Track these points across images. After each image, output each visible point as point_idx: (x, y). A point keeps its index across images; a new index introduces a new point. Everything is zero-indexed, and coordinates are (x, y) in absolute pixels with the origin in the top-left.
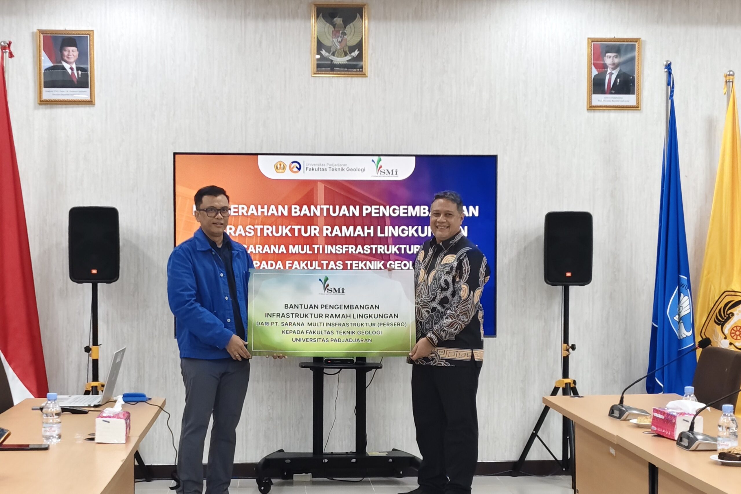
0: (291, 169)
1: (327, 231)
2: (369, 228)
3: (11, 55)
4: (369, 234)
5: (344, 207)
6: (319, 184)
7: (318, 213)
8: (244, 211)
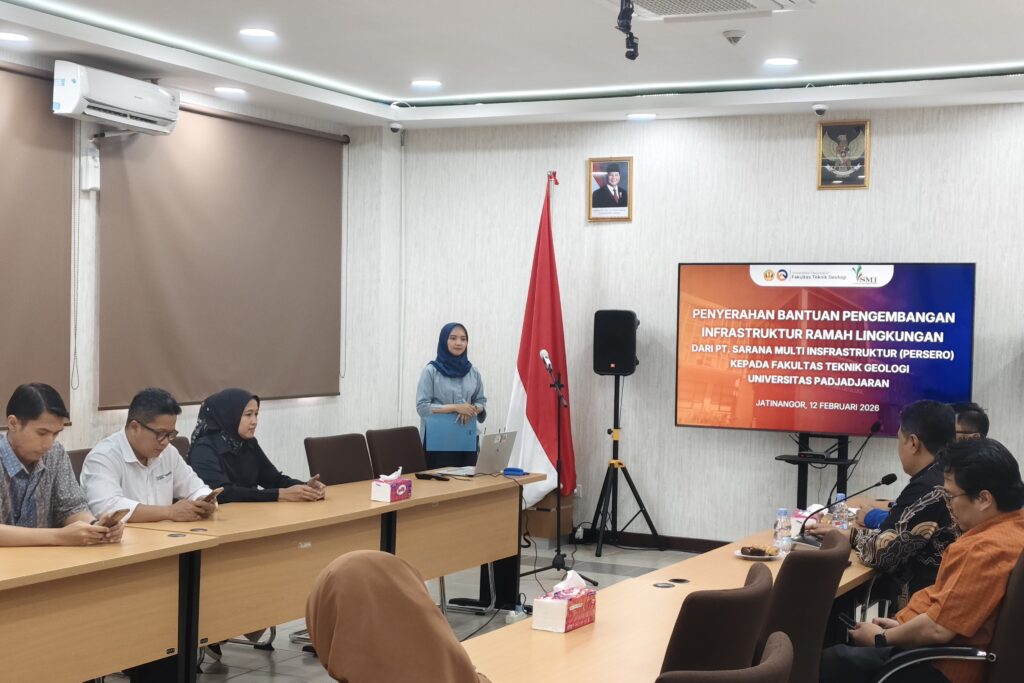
0: (778, 277)
1: (809, 334)
2: (848, 332)
3: (557, 183)
4: (848, 337)
5: (826, 312)
6: (804, 291)
7: (802, 318)
8: (737, 315)
